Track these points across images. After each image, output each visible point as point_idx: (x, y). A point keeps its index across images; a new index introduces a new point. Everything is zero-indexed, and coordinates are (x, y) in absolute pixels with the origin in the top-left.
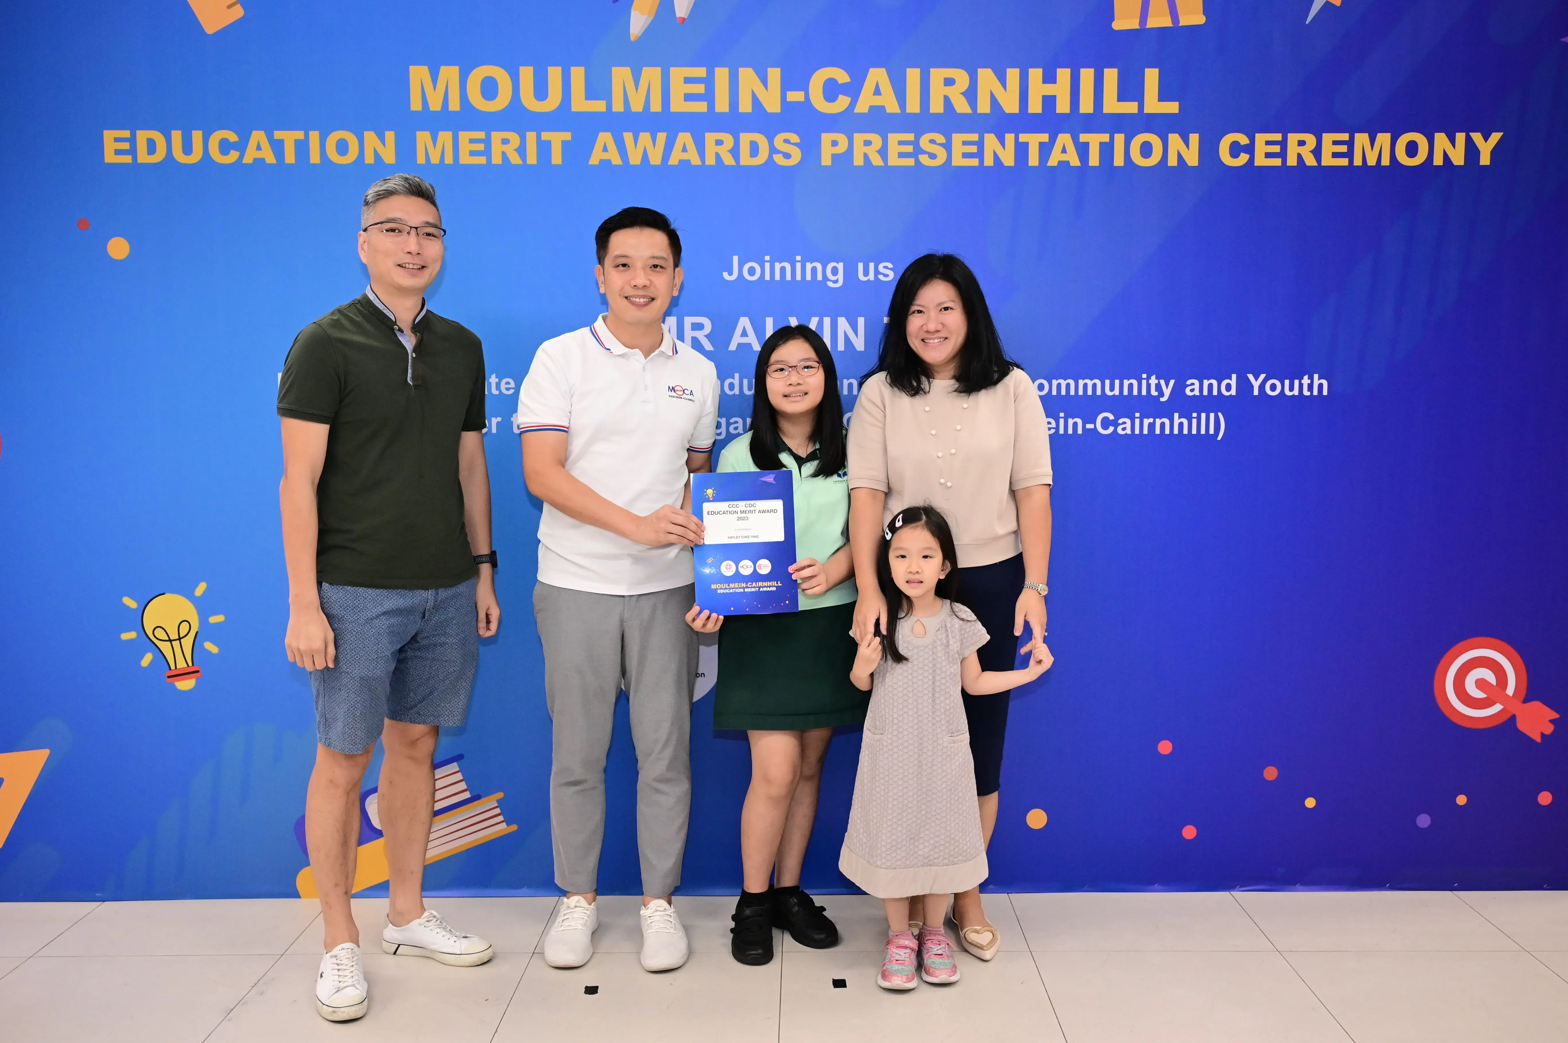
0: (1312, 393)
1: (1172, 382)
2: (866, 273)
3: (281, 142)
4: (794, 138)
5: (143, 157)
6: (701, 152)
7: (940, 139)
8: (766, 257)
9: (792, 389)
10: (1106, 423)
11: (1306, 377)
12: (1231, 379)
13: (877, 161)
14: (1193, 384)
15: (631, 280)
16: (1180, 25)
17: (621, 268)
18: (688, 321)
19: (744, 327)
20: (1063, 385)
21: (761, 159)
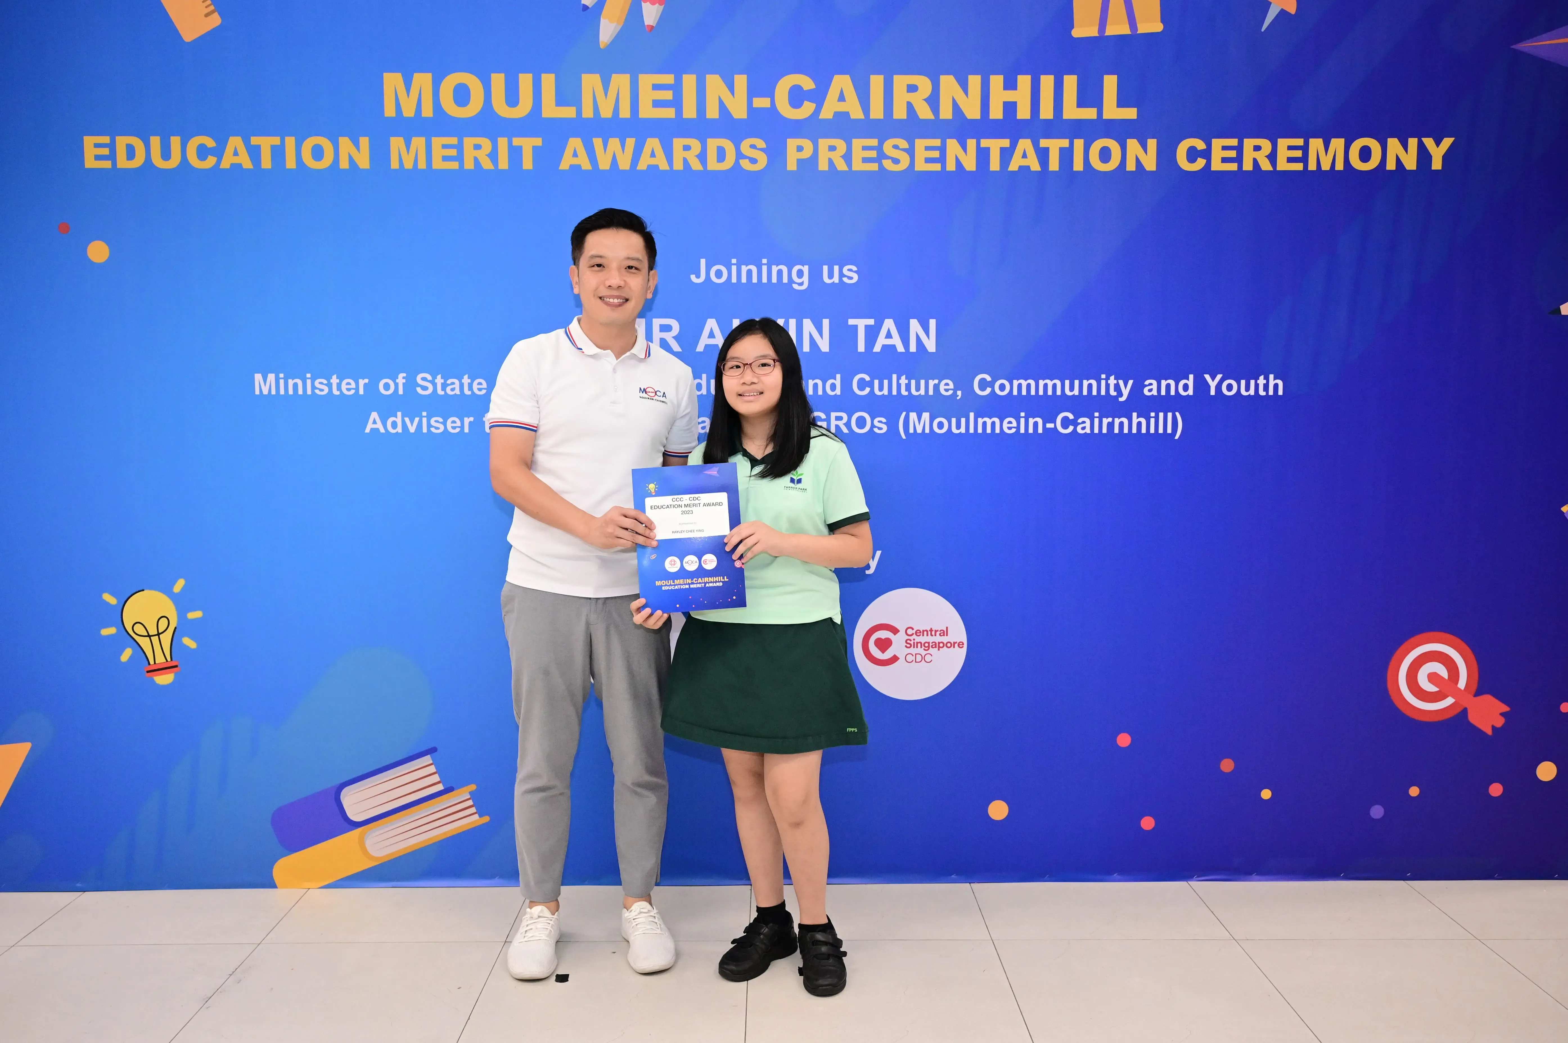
0: (1267, 392)
1: (1131, 382)
2: (831, 276)
3: (258, 147)
4: (761, 144)
5: (123, 162)
6: (669, 157)
7: (903, 144)
8: (733, 260)
9: (746, 388)
10: (1066, 423)
11: (1262, 377)
12: (1188, 379)
13: (841, 166)
14: (1151, 384)
15: (605, 280)
16: (1138, 33)
17: (596, 268)
18: (657, 322)
19: (711, 329)
20: (1024, 386)
21: (728, 164)
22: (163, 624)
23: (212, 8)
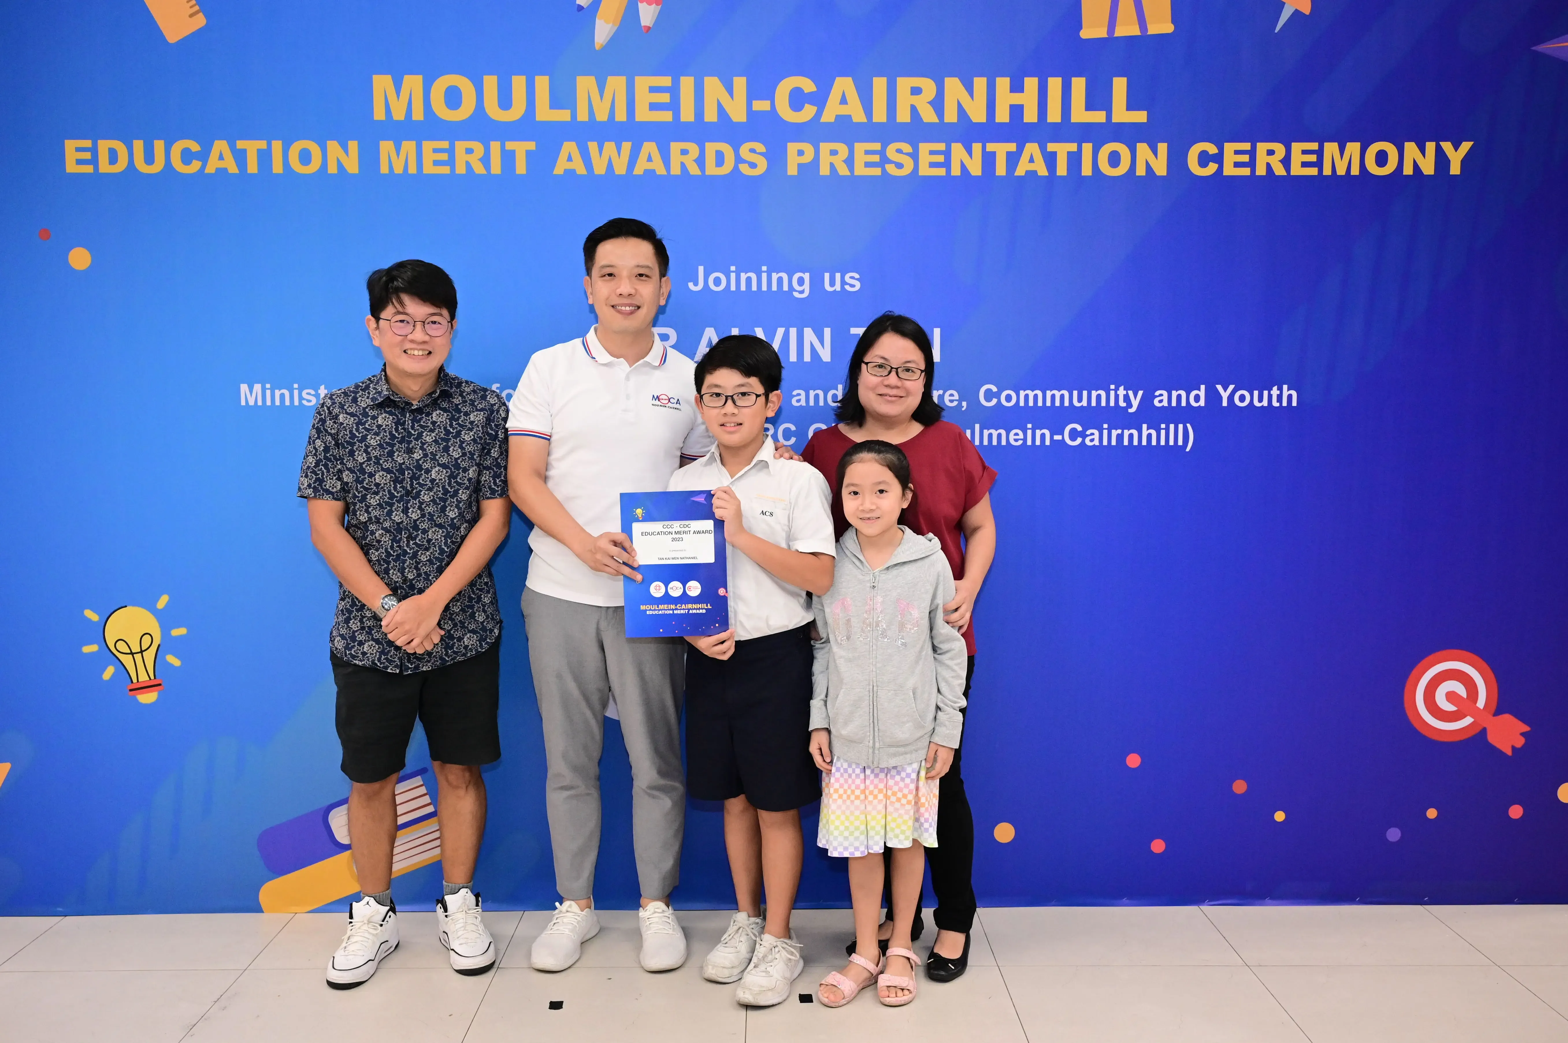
0: (1281, 403)
1: (1140, 393)
2: (832, 284)
3: (244, 151)
4: (760, 147)
5: (105, 167)
6: (667, 161)
7: (907, 148)
8: (731, 267)
10: (1074, 434)
11: (1275, 388)
12: (1199, 390)
13: (843, 171)
14: (1161, 395)
15: (616, 289)
16: (1148, 34)
17: (607, 278)
20: (1031, 396)
21: (727, 168)
22: (146, 640)
23: (197, 8)
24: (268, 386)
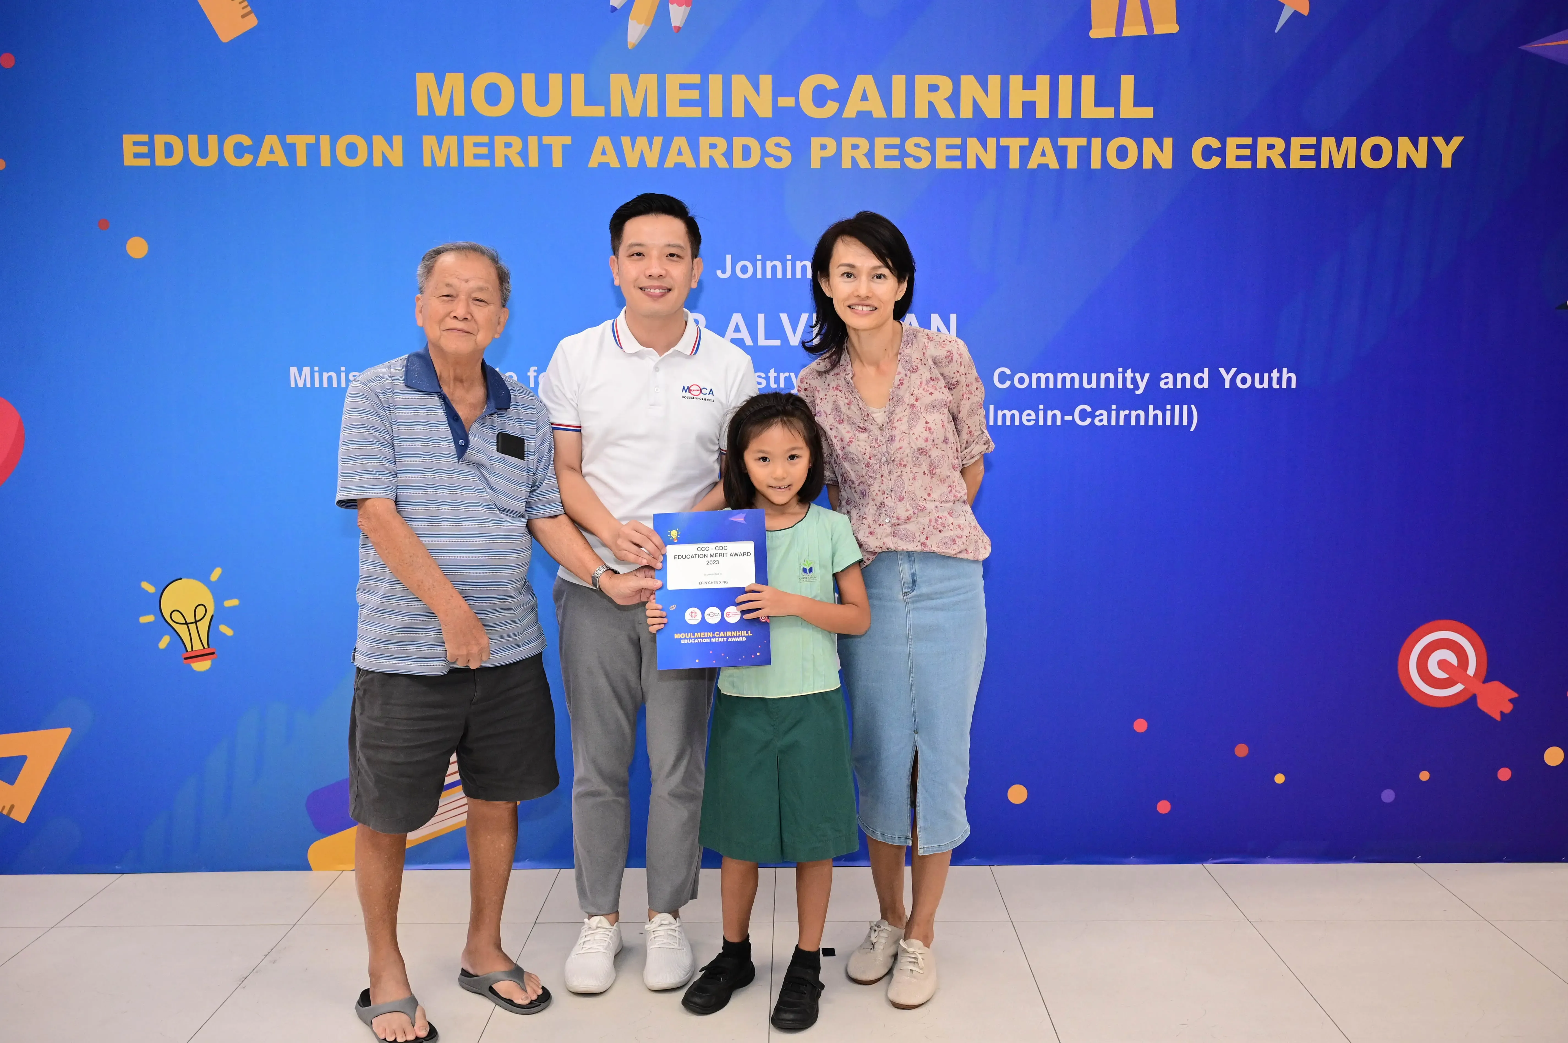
0: (1281, 385)
1: (1147, 376)
3: (294, 146)
4: (785, 142)
5: (161, 160)
6: (696, 155)
7: (925, 142)
8: (758, 256)
10: (1083, 415)
11: (1275, 371)
12: (1203, 373)
13: (864, 164)
14: (1167, 377)
15: (646, 270)
16: (1154, 34)
17: (635, 257)
19: (737, 323)
20: (1043, 379)
21: (753, 161)
22: (200, 611)
23: (249, 9)
24: (316, 369)
